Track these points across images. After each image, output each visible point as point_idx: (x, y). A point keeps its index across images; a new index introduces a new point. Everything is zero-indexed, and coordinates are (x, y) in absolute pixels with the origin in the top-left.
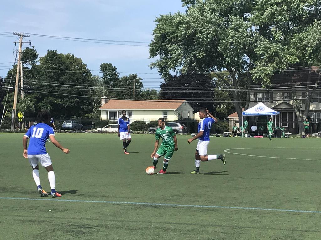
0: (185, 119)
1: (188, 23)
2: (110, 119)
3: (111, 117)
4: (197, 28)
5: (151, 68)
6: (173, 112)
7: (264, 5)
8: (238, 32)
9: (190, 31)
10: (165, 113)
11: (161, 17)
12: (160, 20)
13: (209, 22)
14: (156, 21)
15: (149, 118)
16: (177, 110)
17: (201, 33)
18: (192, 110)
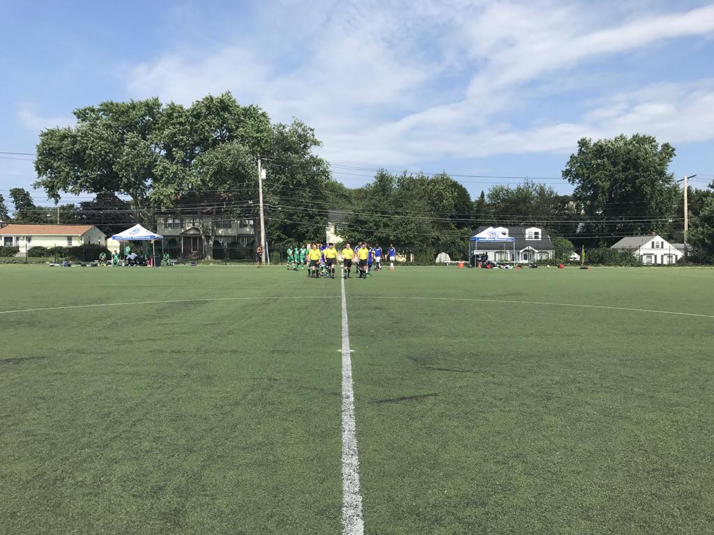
0: (93, 245)
1: (74, 137)
2: (5, 244)
3: (7, 243)
4: (86, 144)
5: (35, 188)
6: (77, 238)
7: (165, 124)
8: (135, 149)
9: (77, 146)
10: (70, 239)
11: (46, 131)
12: (46, 134)
13: (101, 138)
14: (41, 136)
15: (49, 244)
16: (83, 235)
17: (91, 149)
18: (104, 236)
